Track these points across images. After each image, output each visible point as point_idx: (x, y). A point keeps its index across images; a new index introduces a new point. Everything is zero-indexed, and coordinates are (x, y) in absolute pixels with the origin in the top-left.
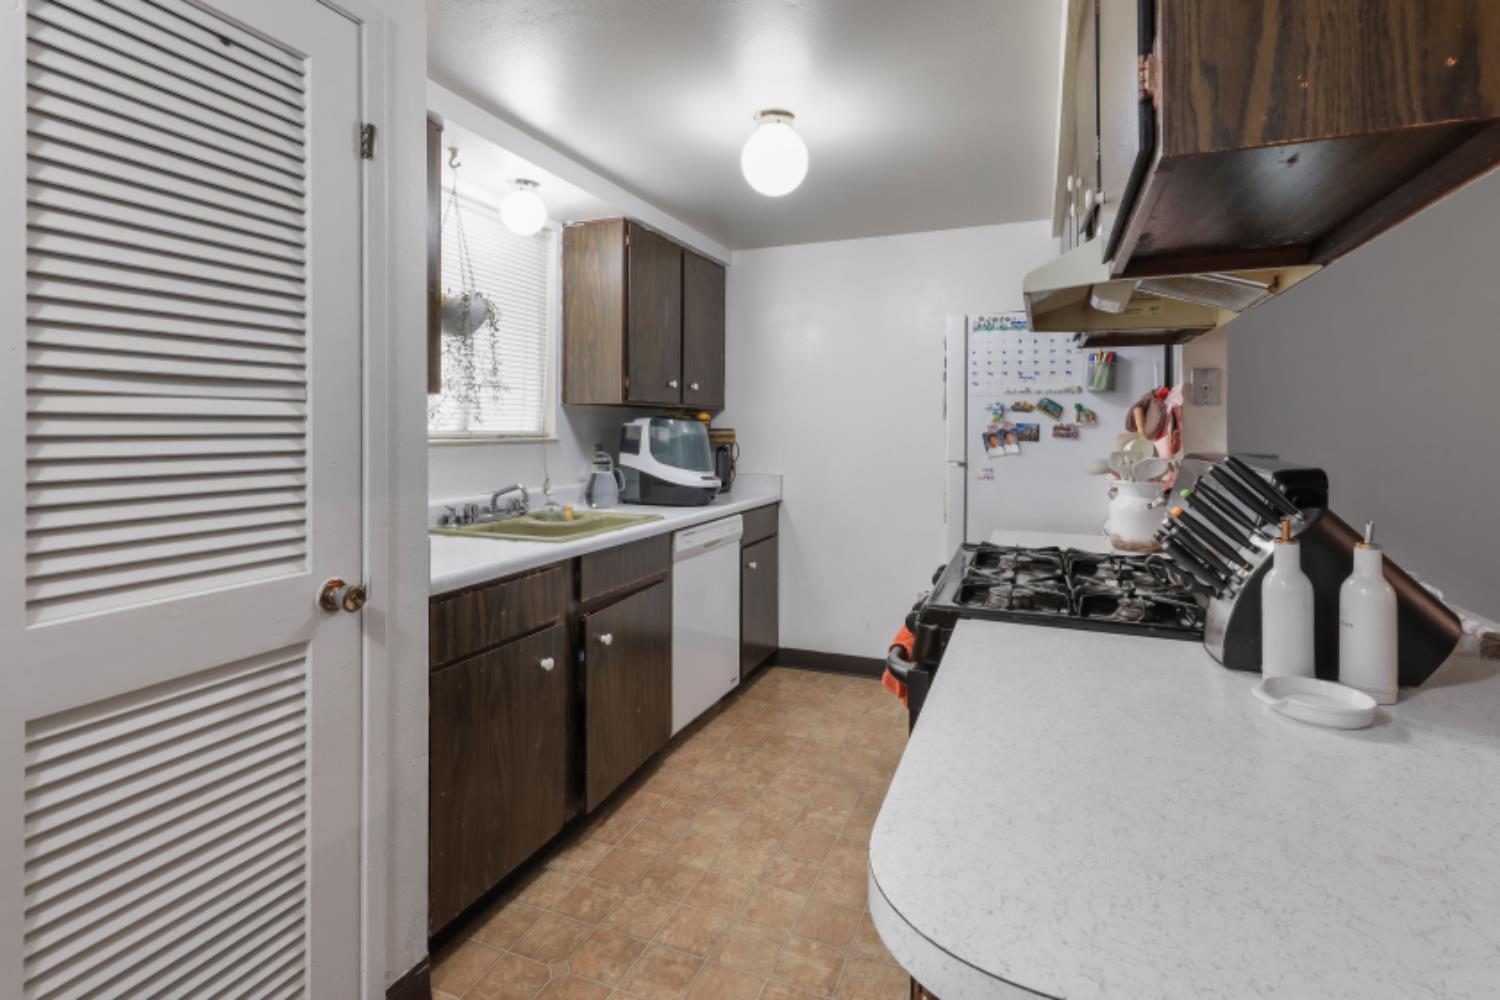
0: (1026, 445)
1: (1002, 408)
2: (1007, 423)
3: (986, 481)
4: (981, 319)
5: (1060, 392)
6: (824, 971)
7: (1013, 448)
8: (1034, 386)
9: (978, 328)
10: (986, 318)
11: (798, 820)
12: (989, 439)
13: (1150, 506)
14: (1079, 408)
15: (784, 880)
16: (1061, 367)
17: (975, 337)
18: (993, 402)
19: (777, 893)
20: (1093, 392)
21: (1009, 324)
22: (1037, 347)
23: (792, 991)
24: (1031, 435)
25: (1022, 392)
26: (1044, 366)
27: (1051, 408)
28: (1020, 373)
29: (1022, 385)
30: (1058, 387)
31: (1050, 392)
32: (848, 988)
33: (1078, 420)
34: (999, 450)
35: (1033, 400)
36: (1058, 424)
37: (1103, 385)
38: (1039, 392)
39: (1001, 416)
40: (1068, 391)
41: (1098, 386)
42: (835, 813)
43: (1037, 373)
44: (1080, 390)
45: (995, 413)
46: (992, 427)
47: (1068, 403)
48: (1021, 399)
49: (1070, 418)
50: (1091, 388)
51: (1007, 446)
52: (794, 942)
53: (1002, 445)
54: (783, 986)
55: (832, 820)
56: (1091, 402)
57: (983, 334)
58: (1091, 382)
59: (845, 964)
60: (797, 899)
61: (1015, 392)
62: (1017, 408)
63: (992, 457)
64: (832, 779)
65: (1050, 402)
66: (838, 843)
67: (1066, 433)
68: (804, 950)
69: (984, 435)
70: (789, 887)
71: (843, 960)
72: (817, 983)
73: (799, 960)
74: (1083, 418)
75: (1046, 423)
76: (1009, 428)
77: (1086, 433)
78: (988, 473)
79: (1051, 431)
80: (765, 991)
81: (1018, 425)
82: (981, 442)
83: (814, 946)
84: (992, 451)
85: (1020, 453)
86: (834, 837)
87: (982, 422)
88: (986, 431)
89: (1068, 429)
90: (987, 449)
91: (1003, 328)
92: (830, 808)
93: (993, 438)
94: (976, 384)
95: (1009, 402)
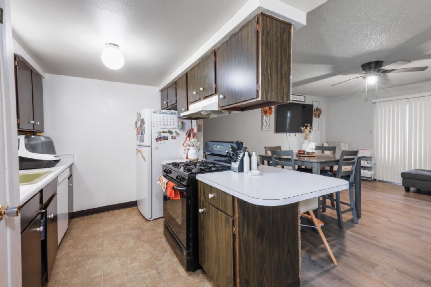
0: (165, 140)
1: (160, 132)
2: (161, 136)
3: (157, 150)
4: (155, 110)
5: (172, 129)
6: (155, 272)
7: (162, 142)
8: (167, 127)
9: (154, 113)
10: (156, 110)
11: (120, 250)
12: (157, 140)
13: (197, 152)
14: (176, 132)
15: (128, 263)
16: (172, 123)
17: (153, 115)
18: (158, 131)
19: (129, 266)
20: (179, 129)
21: (161, 112)
22: (167, 118)
23: (151, 280)
24: (166, 138)
25: (164, 129)
26: (169, 123)
27: (170, 132)
28: (164, 124)
29: (164, 127)
30: (172, 128)
31: (170, 129)
32: (163, 271)
33: (176, 135)
34: (159, 142)
35: (167, 130)
36: (172, 136)
37: (181, 127)
38: (168, 129)
39: (160, 134)
40: (173, 129)
41: (180, 127)
42: (129, 243)
43: (167, 124)
44: (176, 128)
45: (159, 133)
46: (158, 137)
47: (174, 131)
48: (164, 130)
49: (174, 134)
50: (178, 128)
51: (161, 141)
52: (143, 272)
53: (160, 141)
54: (148, 280)
55: (130, 245)
56: (178, 131)
57: (155, 114)
58: (179, 126)
59: (158, 268)
60: (136, 264)
61: (163, 128)
62: (164, 132)
63: (158, 144)
64: (121, 237)
65: (170, 131)
66: (136, 248)
67: (173, 138)
68: (147, 271)
69: (156, 139)
70: (131, 263)
71: (157, 268)
72: (156, 274)
73: (147, 274)
74: (177, 134)
75: (169, 136)
76: (161, 137)
77: (177, 138)
78: (157, 148)
79: (171, 138)
80: (145, 284)
81: (164, 136)
82: (155, 141)
83: (148, 269)
84: (158, 142)
85: (164, 143)
86: (133, 248)
87: (155, 136)
88: (156, 138)
89: (174, 137)
90: (157, 142)
91: (160, 113)
92: (127, 243)
93: (158, 139)
94: (154, 126)
95: (162, 131)
